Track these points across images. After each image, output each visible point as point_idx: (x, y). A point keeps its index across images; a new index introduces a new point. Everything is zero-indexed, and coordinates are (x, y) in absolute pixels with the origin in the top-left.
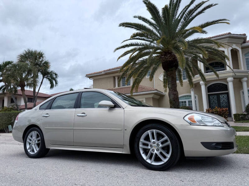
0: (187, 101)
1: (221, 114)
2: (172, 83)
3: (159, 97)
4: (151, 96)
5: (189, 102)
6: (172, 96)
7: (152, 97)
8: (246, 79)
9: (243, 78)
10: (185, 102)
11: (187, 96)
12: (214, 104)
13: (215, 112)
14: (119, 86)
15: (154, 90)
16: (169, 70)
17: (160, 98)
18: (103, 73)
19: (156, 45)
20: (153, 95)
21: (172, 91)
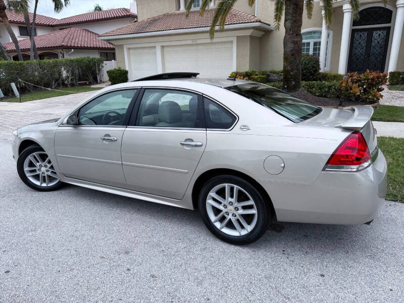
0: (312, 41)
1: (374, 83)
2: (294, 19)
3: (264, 33)
4: (249, 33)
5: (315, 44)
6: (291, 46)
7: (250, 35)
10: (308, 44)
11: (315, 32)
12: (359, 49)
13: (365, 80)
15: (254, 22)
17: (263, 36)
20: (252, 30)
21: (292, 35)
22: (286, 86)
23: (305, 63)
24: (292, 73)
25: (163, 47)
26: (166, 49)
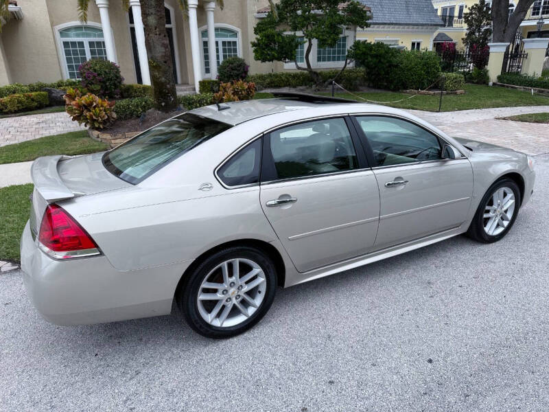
0: (86, 41)
5: (91, 44)
10: (81, 44)
11: (86, 27)
21: (160, 34)
22: (163, 104)
23: (105, 72)
24: (168, 86)
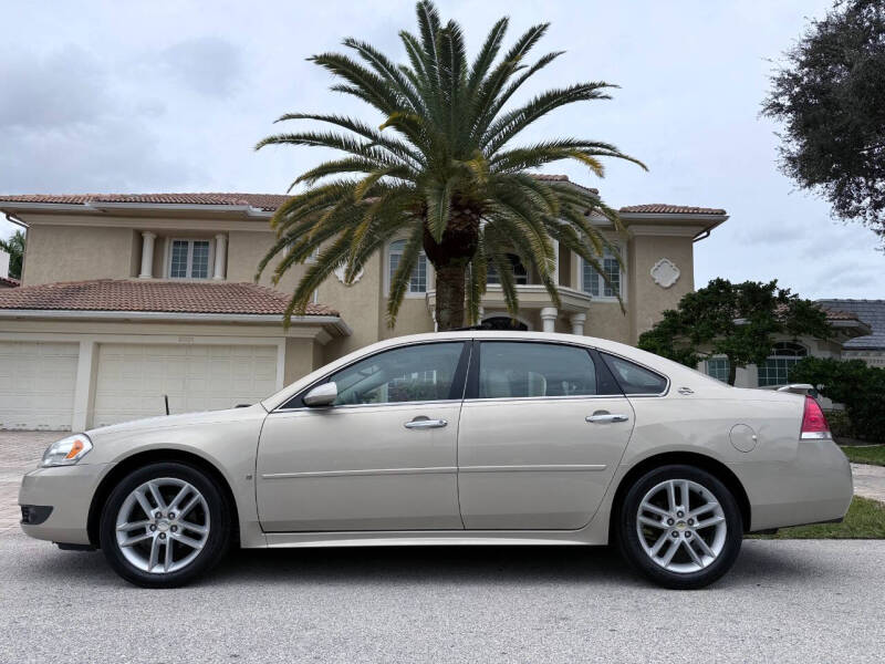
4: (312, 333)
7: (314, 339)
8: (582, 317)
9: (577, 313)
14: (155, 272)
16: (449, 261)
18: (88, 205)
19: (419, 166)
25: (99, 345)
26: (104, 351)
